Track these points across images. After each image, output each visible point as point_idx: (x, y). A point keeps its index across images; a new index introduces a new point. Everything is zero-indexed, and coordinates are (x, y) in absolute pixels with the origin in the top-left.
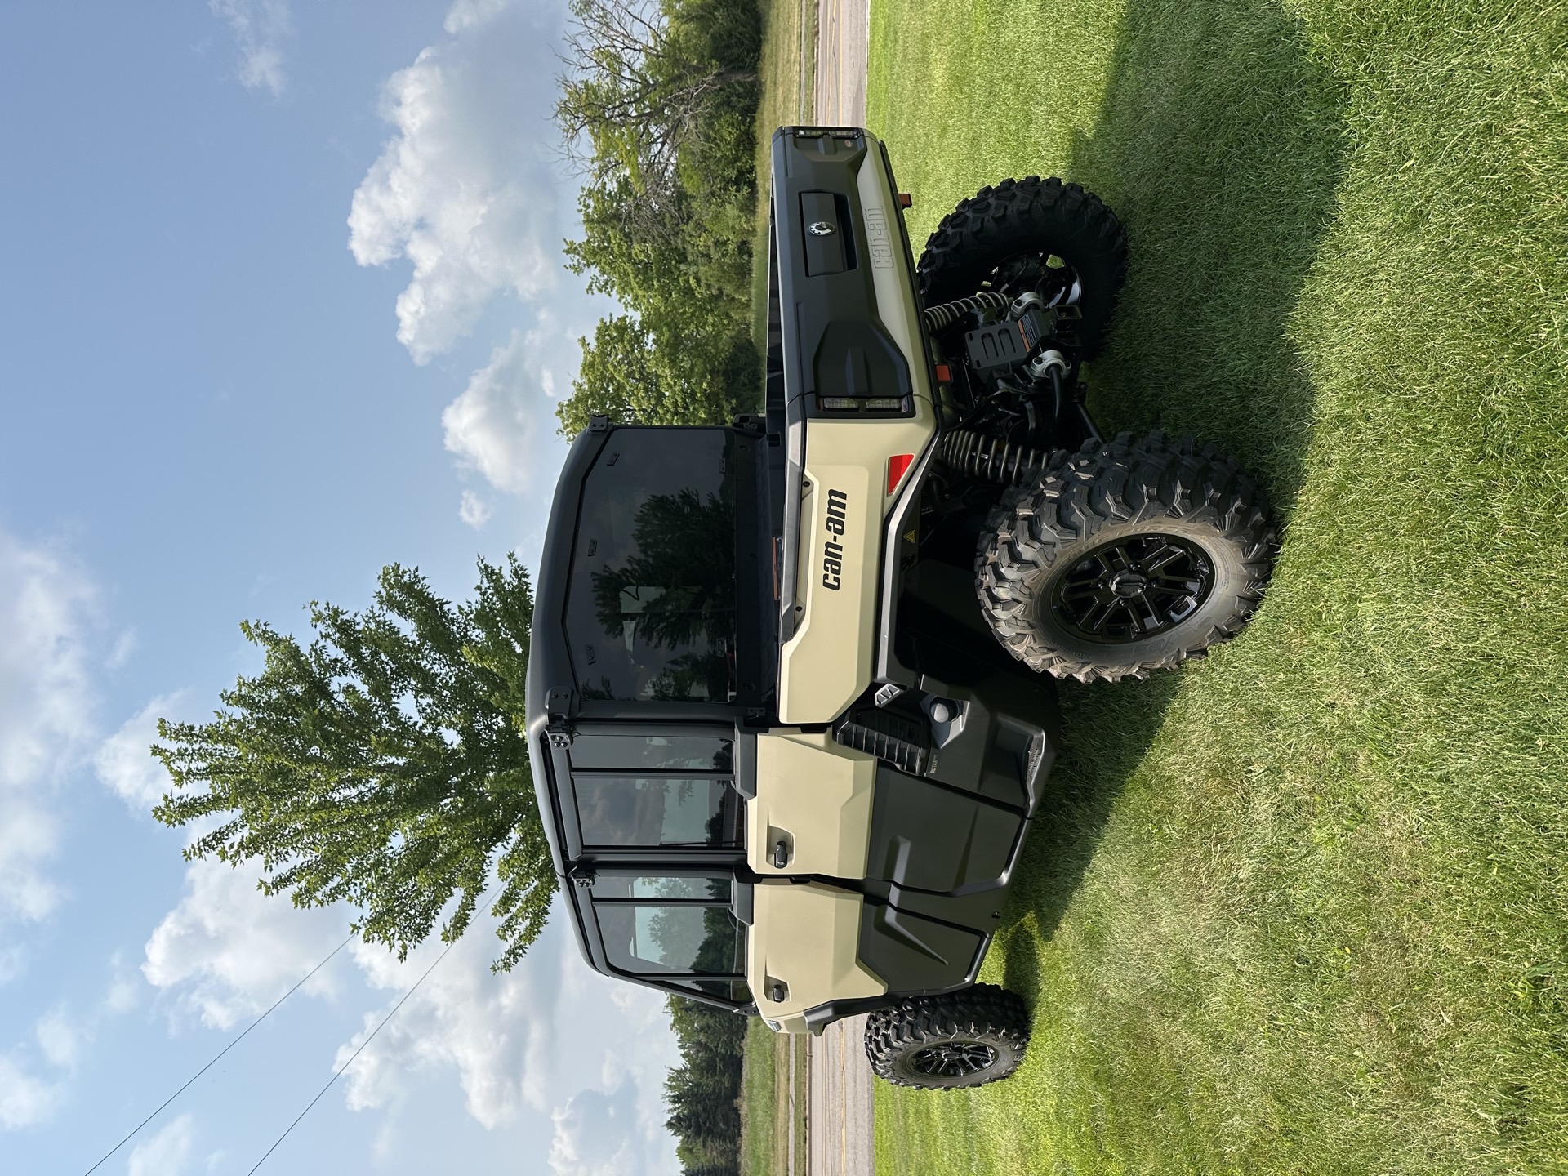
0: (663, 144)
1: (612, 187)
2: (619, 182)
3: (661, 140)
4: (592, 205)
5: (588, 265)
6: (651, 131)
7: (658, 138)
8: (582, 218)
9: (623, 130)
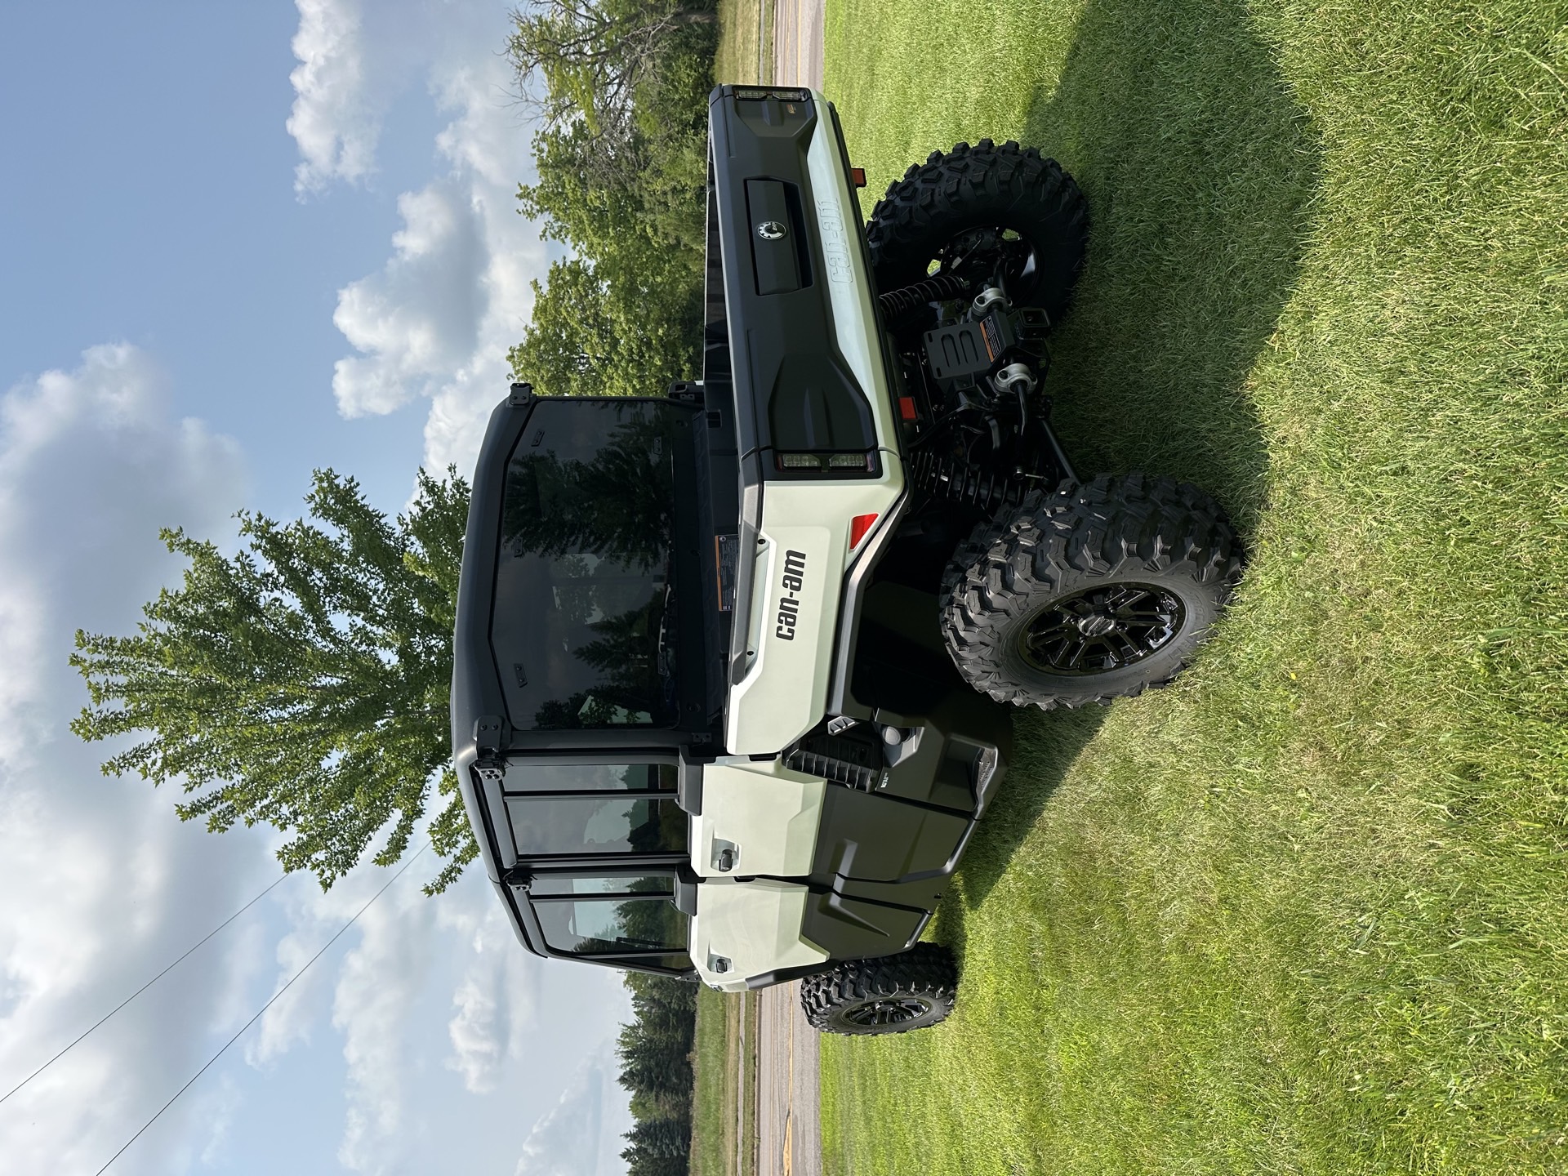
0: (620, 85)
1: (567, 131)
2: (573, 124)
3: (617, 81)
4: (546, 149)
5: (541, 211)
6: (607, 71)
7: (614, 79)
8: (535, 161)
9: (579, 69)
